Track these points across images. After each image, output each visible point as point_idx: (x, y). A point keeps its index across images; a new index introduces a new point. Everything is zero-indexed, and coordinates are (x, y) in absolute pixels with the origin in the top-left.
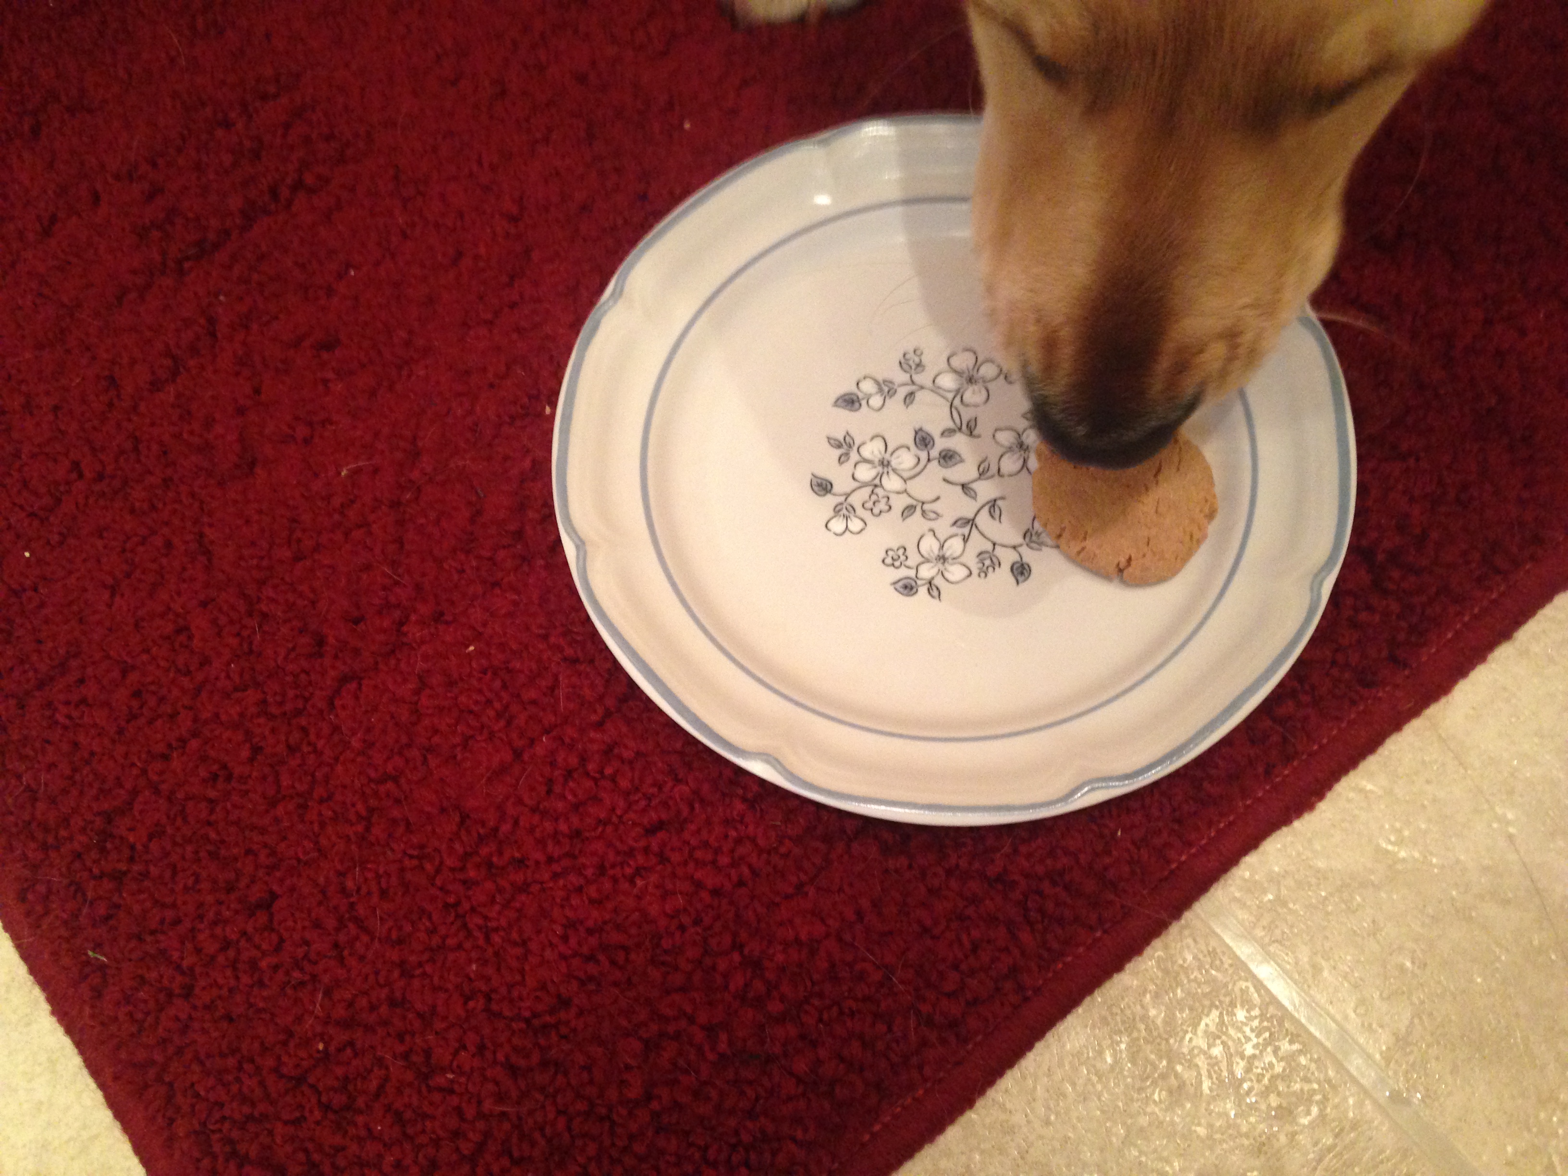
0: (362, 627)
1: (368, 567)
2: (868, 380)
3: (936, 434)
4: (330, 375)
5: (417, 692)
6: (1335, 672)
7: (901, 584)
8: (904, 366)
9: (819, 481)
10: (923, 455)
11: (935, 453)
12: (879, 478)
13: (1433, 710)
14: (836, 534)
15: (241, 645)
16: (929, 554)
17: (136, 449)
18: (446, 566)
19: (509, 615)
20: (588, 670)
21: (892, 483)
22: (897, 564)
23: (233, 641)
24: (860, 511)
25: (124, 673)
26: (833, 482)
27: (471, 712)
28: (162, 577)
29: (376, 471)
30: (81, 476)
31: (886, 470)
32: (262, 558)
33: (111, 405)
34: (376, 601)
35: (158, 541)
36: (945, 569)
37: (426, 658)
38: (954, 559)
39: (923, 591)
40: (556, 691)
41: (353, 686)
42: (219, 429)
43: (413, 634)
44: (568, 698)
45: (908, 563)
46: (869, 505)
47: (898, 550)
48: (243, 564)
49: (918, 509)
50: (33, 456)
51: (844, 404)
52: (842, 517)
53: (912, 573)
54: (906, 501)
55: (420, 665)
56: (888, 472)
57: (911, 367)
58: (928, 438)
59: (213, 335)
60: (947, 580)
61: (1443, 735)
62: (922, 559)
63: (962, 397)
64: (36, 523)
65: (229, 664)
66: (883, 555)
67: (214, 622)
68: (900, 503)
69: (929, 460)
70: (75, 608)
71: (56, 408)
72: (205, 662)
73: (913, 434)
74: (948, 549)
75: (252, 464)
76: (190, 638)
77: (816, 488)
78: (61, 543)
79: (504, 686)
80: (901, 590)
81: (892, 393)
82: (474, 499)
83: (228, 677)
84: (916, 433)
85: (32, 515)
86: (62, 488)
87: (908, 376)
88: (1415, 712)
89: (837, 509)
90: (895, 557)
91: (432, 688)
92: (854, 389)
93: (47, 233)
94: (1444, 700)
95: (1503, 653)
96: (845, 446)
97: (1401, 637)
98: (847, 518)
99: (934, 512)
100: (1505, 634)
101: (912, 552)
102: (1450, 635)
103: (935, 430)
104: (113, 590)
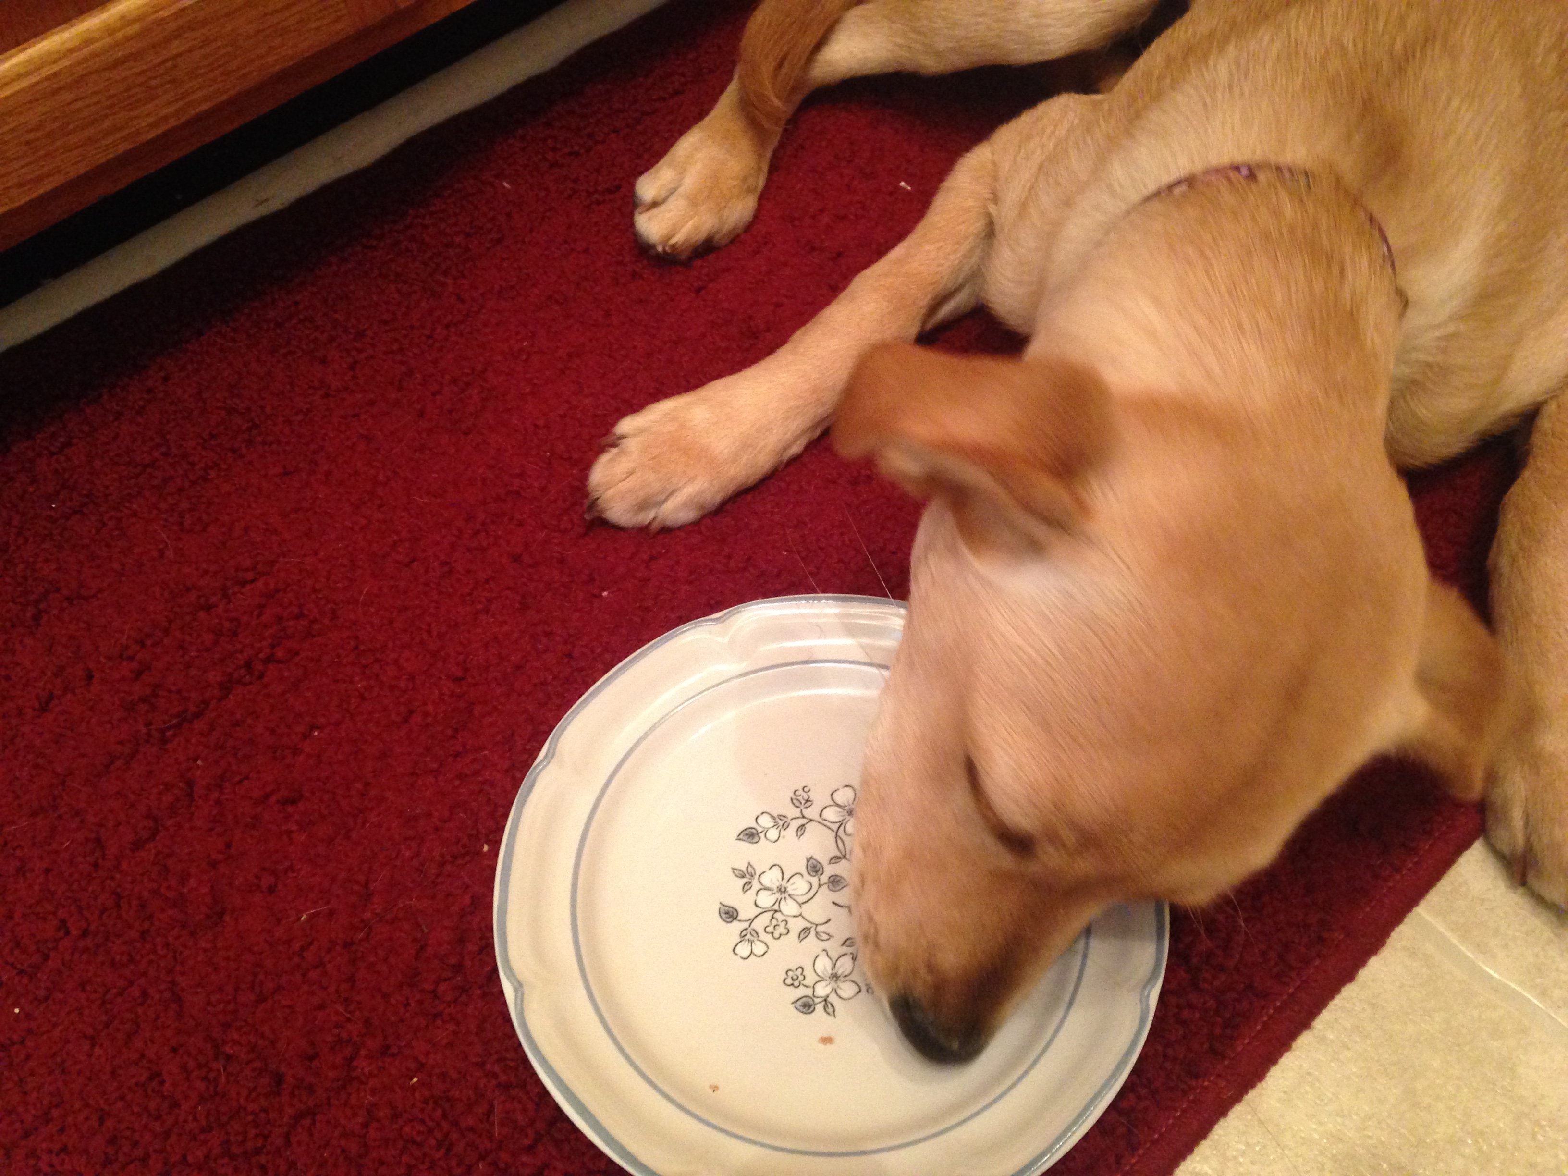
0: (316, 1063)
1: (321, 1007)
2: (764, 815)
3: (824, 861)
4: (294, 827)
5: (365, 1125)
6: (1168, 1065)
7: (800, 1003)
8: (795, 801)
9: (727, 909)
10: (815, 881)
11: (824, 878)
12: (777, 904)
13: (1252, 1096)
14: (742, 958)
15: (208, 1088)
16: (824, 974)
17: (118, 906)
18: (392, 1000)
19: (450, 1045)
20: (520, 1094)
21: (789, 908)
22: (796, 983)
23: (201, 1085)
24: (763, 936)
25: (102, 1121)
26: (739, 910)
27: (414, 1142)
28: (138, 1026)
29: (331, 913)
30: (67, 933)
31: (783, 896)
32: (229, 1002)
33: (96, 865)
34: (329, 1039)
35: (136, 993)
36: (838, 987)
37: (373, 1092)
38: (846, 976)
39: (820, 1008)
40: (491, 1118)
41: (307, 1122)
42: (193, 883)
43: (363, 1069)
44: (502, 1124)
45: (805, 982)
46: (770, 929)
47: (797, 969)
48: (209, 1008)
49: (813, 930)
50: (24, 916)
51: (745, 838)
52: (747, 942)
53: (809, 992)
54: (801, 924)
55: (369, 1099)
56: (785, 898)
57: (801, 803)
58: (819, 865)
59: (190, 795)
60: (840, 997)
61: (1262, 1118)
62: (818, 979)
63: (845, 827)
64: (25, 980)
65: (196, 1107)
66: (784, 976)
67: (184, 1067)
68: (797, 925)
69: (820, 886)
70: (59, 1059)
71: (47, 871)
72: (175, 1105)
73: (805, 862)
74: (839, 968)
75: (221, 915)
76: (162, 1083)
77: (724, 916)
78: (46, 998)
79: (445, 1116)
80: (801, 1008)
81: (786, 826)
82: (419, 936)
83: (195, 1119)
84: (808, 861)
85: (21, 972)
86: (50, 945)
87: (799, 810)
88: (1237, 1098)
89: (743, 934)
90: (795, 977)
91: (378, 1120)
92: (754, 825)
93: (44, 709)
94: (1259, 1086)
95: (1305, 1040)
96: (747, 875)
97: (1218, 1031)
98: (751, 942)
99: (828, 934)
100: (1304, 1023)
101: (808, 972)
102: (1258, 1028)
103: (823, 859)
104: (93, 1041)
